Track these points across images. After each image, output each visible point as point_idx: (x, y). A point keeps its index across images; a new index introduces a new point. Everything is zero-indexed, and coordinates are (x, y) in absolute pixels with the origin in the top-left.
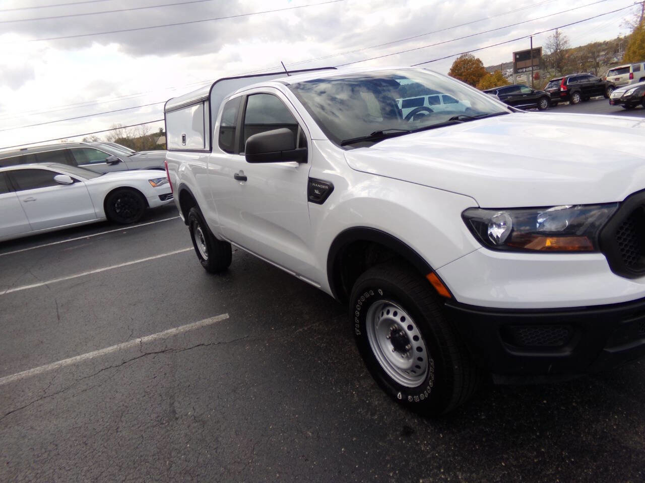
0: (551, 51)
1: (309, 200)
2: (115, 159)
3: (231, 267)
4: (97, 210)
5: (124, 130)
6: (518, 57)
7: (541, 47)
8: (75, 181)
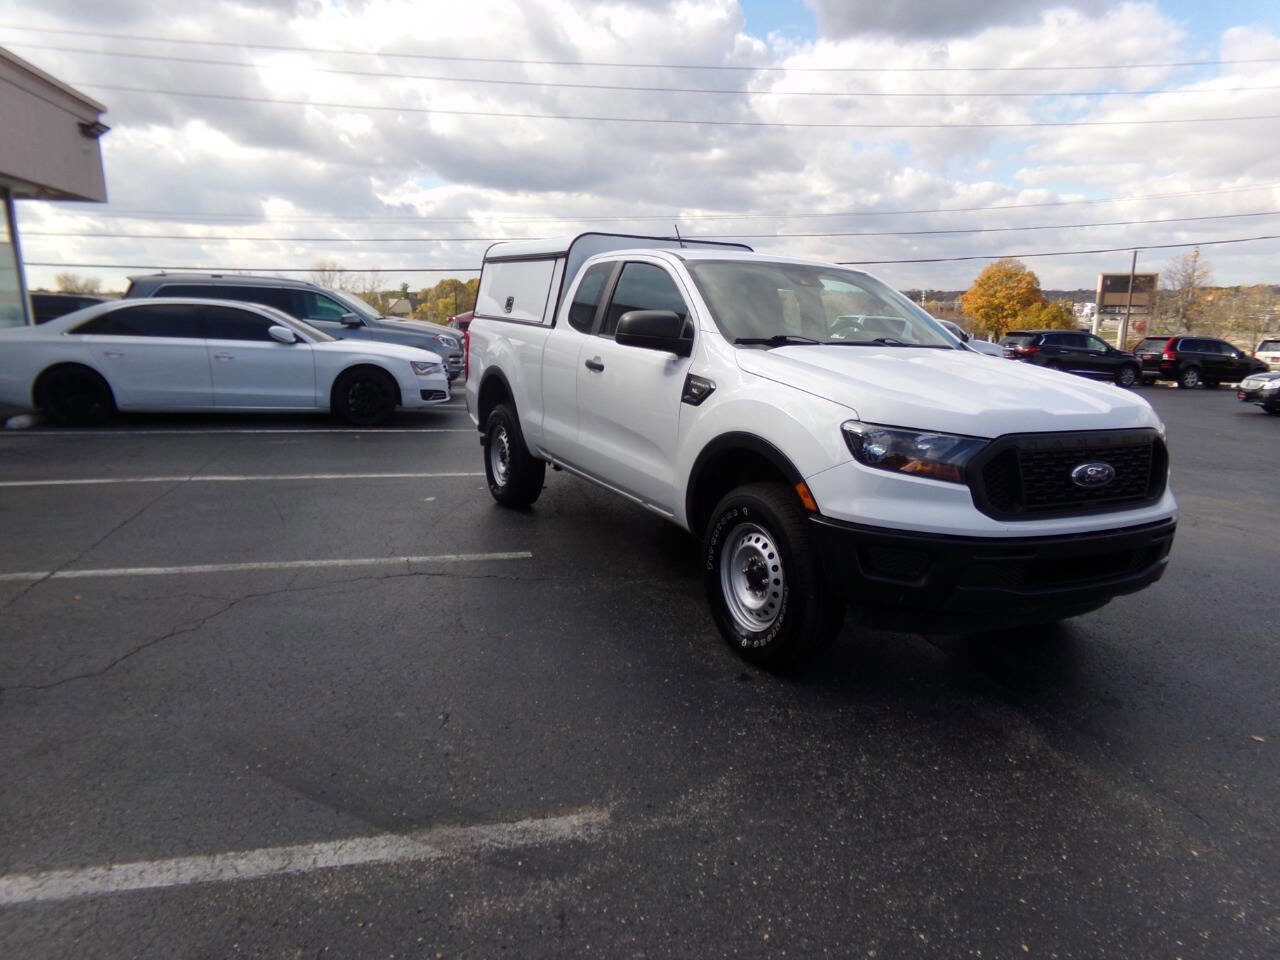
0: (1173, 284)
1: (683, 400)
2: (357, 320)
3: (535, 505)
4: (320, 394)
5: (338, 274)
6: (1109, 283)
7: (1157, 275)
8: (299, 340)
